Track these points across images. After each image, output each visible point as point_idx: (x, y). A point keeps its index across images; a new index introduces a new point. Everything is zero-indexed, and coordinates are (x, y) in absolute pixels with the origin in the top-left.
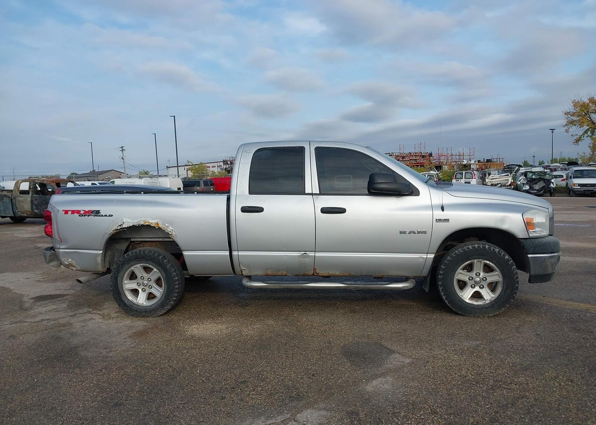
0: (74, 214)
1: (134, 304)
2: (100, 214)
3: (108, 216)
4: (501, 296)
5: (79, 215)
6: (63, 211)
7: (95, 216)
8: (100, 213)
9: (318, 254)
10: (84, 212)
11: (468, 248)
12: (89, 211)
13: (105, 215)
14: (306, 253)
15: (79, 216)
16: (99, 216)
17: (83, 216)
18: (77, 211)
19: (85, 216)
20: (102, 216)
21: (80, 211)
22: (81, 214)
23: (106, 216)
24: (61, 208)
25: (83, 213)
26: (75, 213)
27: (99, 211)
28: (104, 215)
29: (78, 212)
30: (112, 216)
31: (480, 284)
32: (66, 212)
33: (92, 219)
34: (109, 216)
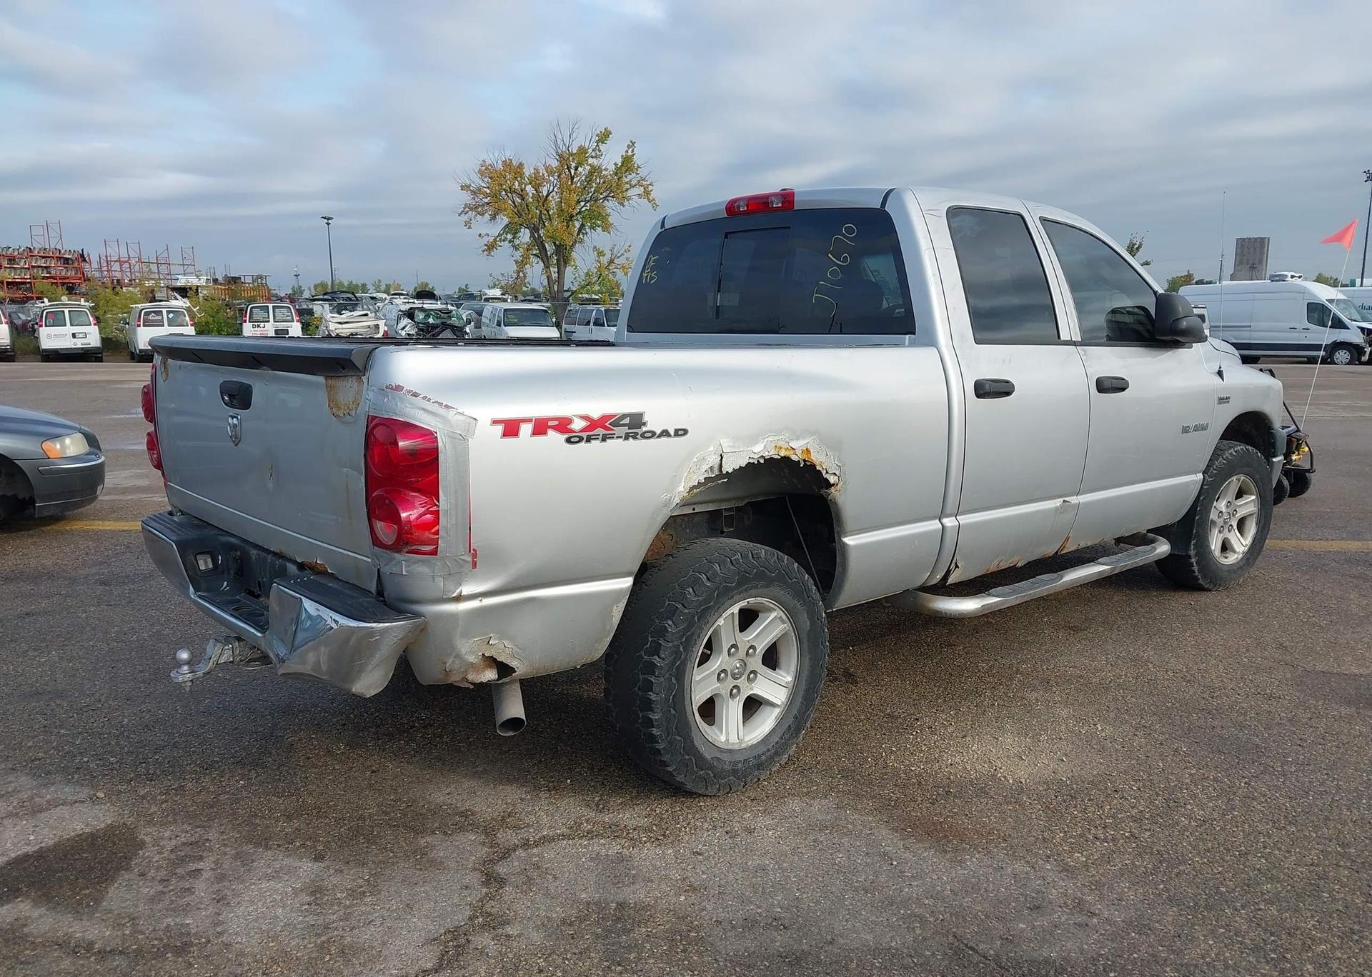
0: (545, 433)
1: (721, 750)
2: (644, 429)
3: (672, 434)
4: (1256, 540)
5: (566, 436)
6: (495, 422)
7: (626, 438)
8: (644, 424)
9: (1083, 499)
10: (583, 424)
11: (1231, 454)
12: (605, 418)
13: (664, 431)
14: (1066, 499)
15: (568, 441)
16: (643, 436)
17: (581, 439)
18: (555, 423)
19: (588, 440)
20: (653, 434)
21: (569, 421)
22: (573, 431)
23: (665, 433)
24: (486, 412)
25: (583, 430)
26: (550, 432)
27: (641, 415)
28: (658, 432)
29: (562, 425)
30: (686, 432)
31: (1229, 524)
32: (511, 429)
33: (617, 448)
34: (677, 433)
